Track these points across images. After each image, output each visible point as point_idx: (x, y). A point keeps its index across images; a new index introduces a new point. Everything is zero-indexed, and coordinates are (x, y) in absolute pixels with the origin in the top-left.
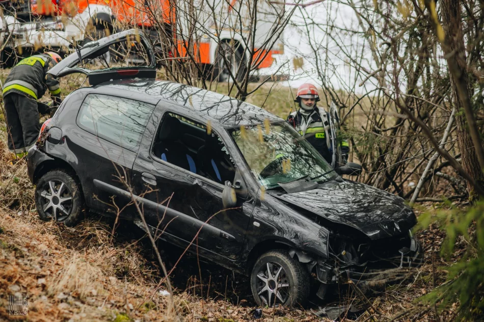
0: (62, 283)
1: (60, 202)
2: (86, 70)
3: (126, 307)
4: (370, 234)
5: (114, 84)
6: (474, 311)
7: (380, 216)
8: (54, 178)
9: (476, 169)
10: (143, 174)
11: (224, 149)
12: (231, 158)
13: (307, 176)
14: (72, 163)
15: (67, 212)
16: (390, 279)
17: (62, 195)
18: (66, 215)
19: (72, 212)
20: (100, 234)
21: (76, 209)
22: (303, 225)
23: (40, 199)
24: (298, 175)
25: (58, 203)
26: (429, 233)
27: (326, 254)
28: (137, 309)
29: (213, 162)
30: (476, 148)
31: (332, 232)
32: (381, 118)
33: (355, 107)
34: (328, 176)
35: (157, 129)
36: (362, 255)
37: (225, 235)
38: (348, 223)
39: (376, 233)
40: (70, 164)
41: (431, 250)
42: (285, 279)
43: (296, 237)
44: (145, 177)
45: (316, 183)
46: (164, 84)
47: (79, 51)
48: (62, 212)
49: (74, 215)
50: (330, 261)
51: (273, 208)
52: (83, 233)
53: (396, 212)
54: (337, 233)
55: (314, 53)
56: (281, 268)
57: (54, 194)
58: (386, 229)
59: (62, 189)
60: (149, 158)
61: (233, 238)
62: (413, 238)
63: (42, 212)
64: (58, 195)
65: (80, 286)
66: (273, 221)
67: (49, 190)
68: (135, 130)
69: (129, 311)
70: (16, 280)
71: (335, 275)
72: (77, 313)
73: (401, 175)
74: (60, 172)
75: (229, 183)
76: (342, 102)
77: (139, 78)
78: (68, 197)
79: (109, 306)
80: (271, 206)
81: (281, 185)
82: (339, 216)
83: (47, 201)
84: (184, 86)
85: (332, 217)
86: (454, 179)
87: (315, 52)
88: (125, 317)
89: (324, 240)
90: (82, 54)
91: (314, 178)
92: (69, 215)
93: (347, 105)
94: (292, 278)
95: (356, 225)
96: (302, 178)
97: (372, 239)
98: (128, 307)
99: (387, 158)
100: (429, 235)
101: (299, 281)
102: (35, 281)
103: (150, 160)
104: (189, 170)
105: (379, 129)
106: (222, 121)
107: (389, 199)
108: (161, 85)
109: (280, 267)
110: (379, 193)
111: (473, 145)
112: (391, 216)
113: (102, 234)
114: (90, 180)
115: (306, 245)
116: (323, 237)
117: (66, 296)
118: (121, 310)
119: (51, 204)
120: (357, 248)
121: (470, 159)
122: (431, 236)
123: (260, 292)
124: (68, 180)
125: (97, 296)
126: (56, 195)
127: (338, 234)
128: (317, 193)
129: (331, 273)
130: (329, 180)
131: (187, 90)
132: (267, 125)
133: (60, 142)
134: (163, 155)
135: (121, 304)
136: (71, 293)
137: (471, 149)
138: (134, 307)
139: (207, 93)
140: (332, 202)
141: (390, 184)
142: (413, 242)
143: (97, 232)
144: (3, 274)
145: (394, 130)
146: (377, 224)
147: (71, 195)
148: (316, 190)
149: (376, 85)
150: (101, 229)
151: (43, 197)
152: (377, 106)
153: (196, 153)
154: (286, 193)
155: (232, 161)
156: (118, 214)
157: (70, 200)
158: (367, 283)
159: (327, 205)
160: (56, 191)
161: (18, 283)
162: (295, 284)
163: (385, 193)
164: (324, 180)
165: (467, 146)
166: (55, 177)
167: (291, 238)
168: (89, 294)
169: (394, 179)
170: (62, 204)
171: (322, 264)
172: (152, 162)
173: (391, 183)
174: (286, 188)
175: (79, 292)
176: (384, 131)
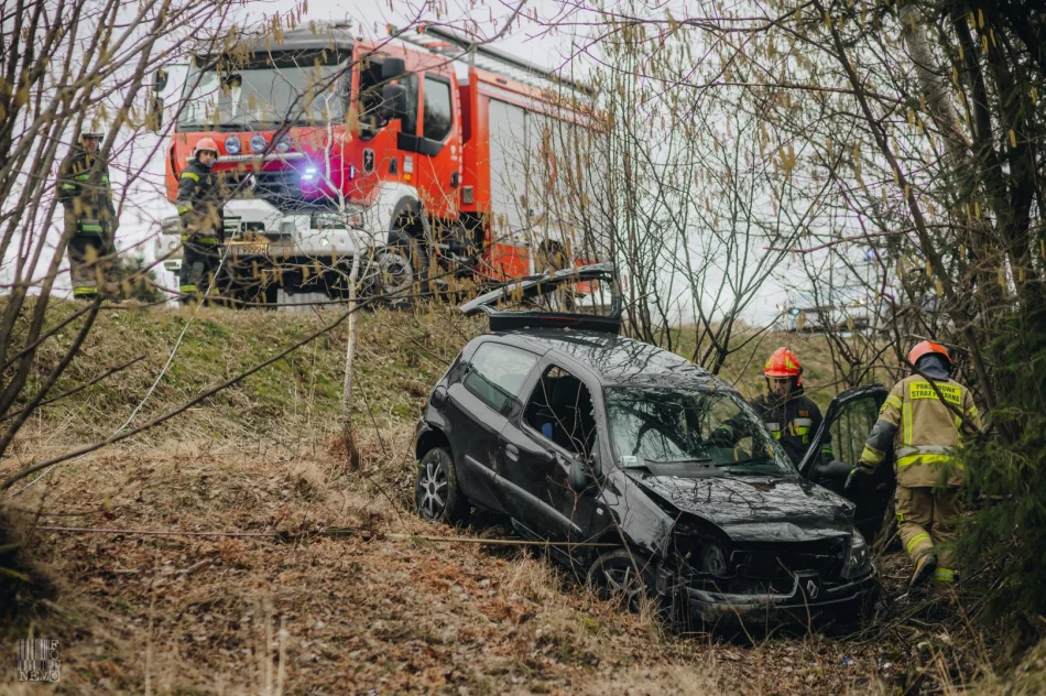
1: (436, 489)
10: (507, 446)
11: (592, 413)
13: (710, 461)
15: (442, 502)
17: (438, 480)
18: (441, 508)
25: (434, 491)
44: (509, 451)
45: (721, 471)
48: (438, 504)
59: (438, 472)
61: (579, 532)
64: (434, 480)
67: (427, 476)
75: (577, 456)
78: (443, 481)
92: (444, 506)
96: (696, 461)
119: (428, 494)
126: (432, 481)
129: (671, 581)
151: (421, 487)
154: (652, 475)
157: (445, 485)
160: (433, 475)
170: (437, 492)
171: (661, 567)
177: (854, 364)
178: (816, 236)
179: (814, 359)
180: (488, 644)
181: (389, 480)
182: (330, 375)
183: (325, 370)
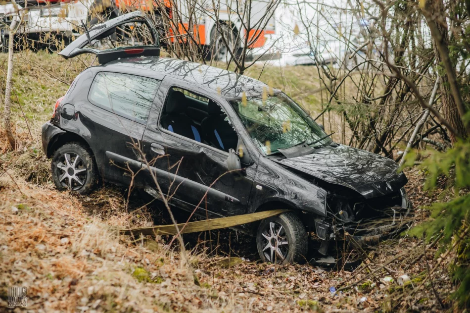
0: (84, 242)
1: (75, 173)
2: (95, 50)
3: (143, 261)
4: (365, 194)
5: (122, 62)
6: (460, 256)
7: (373, 177)
8: (69, 151)
9: (459, 127)
10: (151, 145)
11: (227, 119)
12: (233, 128)
13: (304, 142)
14: (85, 137)
15: (82, 182)
16: (383, 235)
17: (77, 167)
18: (81, 185)
19: (86, 183)
20: (113, 201)
21: (90, 179)
22: (302, 187)
23: (56, 170)
24: (296, 142)
25: (73, 174)
26: (417, 195)
27: (324, 213)
28: (152, 264)
29: (216, 132)
30: (458, 109)
31: (329, 193)
32: (370, 89)
33: (345, 80)
34: (323, 142)
35: (163, 103)
36: (357, 213)
37: (230, 198)
38: (344, 184)
39: (370, 192)
40: (84, 137)
41: (420, 210)
42: (285, 237)
43: (296, 197)
44: (154, 147)
45: (313, 148)
46: (167, 61)
47: (88, 33)
48: (77, 183)
49: (88, 185)
50: (328, 219)
51: (273, 172)
52: (96, 201)
53: (387, 173)
54: (334, 193)
55: (306, 30)
56: (282, 227)
57: (69, 166)
58: (379, 189)
59: (77, 161)
60: (157, 129)
61: (237, 201)
62: (404, 197)
63: (58, 183)
64: (73, 166)
65: (101, 244)
66: (274, 184)
67: (65, 162)
68: (140, 104)
69: (146, 265)
70: (41, 240)
71: (333, 232)
72: (100, 267)
73: (390, 141)
74: (75, 145)
75: (233, 151)
76: (333, 75)
77: (145, 56)
78: (82, 168)
79: (128, 261)
80: (271, 170)
81: (280, 151)
82: (336, 178)
83: (62, 172)
84: (186, 62)
85: (328, 179)
86: (440, 143)
87: (307, 28)
88: (143, 270)
89: (323, 200)
90: (91, 36)
91: (311, 144)
92: (84, 185)
93: (338, 77)
94: (291, 236)
95: (352, 185)
96: (299, 144)
97: (367, 198)
98: (145, 261)
99: (377, 125)
100: (418, 196)
101: (297, 240)
102: (59, 240)
103: (158, 131)
104: (194, 139)
105: (369, 99)
106: (223, 93)
107: (380, 161)
108: (165, 62)
109: (280, 226)
110: (371, 156)
111: (456, 106)
112: (383, 177)
113: (115, 201)
114: (102, 153)
115: (304, 205)
116: (321, 198)
117: (88, 253)
118: (139, 264)
119: (67, 175)
120: (352, 208)
121: (453, 119)
122: (420, 197)
123: (264, 249)
124: (83, 153)
125: (116, 252)
126: (71, 167)
127: (335, 195)
128: (314, 158)
129: (330, 231)
130: (325, 145)
131: (189, 66)
132: (264, 96)
133: (74, 117)
134: (170, 127)
135: (139, 259)
136: (93, 250)
137: (454, 109)
138: (150, 262)
139: (209, 68)
140: (328, 165)
141: (380, 150)
142: (404, 201)
143: (110, 199)
144: (29, 234)
145: (384, 98)
146: (371, 184)
147: (85, 166)
148: (313, 155)
149: (365, 58)
150: (114, 197)
151: (59, 169)
152: (367, 77)
153: (200, 124)
154: (286, 158)
155: (234, 130)
156: (133, 177)
157: (84, 171)
158: (363, 238)
159: (324, 169)
160: (71, 162)
161: (43, 242)
162: (293, 242)
163: (377, 156)
164: (320, 146)
165: (451, 107)
166: (71, 150)
167: (292, 199)
168: (109, 251)
169: (384, 146)
170: (76, 175)
171: (321, 222)
172: (160, 133)
173: (382, 149)
174: (285, 153)
175: (100, 249)
176: (373, 100)
177: (332, 80)
178: (308, 3)
179: (308, 80)
180: (51, 299)
181: (33, 157)
182: (21, 90)
183: (19, 87)
